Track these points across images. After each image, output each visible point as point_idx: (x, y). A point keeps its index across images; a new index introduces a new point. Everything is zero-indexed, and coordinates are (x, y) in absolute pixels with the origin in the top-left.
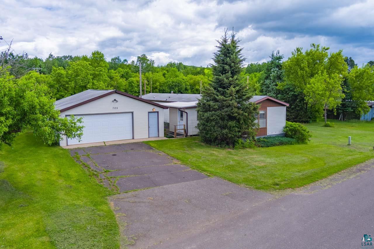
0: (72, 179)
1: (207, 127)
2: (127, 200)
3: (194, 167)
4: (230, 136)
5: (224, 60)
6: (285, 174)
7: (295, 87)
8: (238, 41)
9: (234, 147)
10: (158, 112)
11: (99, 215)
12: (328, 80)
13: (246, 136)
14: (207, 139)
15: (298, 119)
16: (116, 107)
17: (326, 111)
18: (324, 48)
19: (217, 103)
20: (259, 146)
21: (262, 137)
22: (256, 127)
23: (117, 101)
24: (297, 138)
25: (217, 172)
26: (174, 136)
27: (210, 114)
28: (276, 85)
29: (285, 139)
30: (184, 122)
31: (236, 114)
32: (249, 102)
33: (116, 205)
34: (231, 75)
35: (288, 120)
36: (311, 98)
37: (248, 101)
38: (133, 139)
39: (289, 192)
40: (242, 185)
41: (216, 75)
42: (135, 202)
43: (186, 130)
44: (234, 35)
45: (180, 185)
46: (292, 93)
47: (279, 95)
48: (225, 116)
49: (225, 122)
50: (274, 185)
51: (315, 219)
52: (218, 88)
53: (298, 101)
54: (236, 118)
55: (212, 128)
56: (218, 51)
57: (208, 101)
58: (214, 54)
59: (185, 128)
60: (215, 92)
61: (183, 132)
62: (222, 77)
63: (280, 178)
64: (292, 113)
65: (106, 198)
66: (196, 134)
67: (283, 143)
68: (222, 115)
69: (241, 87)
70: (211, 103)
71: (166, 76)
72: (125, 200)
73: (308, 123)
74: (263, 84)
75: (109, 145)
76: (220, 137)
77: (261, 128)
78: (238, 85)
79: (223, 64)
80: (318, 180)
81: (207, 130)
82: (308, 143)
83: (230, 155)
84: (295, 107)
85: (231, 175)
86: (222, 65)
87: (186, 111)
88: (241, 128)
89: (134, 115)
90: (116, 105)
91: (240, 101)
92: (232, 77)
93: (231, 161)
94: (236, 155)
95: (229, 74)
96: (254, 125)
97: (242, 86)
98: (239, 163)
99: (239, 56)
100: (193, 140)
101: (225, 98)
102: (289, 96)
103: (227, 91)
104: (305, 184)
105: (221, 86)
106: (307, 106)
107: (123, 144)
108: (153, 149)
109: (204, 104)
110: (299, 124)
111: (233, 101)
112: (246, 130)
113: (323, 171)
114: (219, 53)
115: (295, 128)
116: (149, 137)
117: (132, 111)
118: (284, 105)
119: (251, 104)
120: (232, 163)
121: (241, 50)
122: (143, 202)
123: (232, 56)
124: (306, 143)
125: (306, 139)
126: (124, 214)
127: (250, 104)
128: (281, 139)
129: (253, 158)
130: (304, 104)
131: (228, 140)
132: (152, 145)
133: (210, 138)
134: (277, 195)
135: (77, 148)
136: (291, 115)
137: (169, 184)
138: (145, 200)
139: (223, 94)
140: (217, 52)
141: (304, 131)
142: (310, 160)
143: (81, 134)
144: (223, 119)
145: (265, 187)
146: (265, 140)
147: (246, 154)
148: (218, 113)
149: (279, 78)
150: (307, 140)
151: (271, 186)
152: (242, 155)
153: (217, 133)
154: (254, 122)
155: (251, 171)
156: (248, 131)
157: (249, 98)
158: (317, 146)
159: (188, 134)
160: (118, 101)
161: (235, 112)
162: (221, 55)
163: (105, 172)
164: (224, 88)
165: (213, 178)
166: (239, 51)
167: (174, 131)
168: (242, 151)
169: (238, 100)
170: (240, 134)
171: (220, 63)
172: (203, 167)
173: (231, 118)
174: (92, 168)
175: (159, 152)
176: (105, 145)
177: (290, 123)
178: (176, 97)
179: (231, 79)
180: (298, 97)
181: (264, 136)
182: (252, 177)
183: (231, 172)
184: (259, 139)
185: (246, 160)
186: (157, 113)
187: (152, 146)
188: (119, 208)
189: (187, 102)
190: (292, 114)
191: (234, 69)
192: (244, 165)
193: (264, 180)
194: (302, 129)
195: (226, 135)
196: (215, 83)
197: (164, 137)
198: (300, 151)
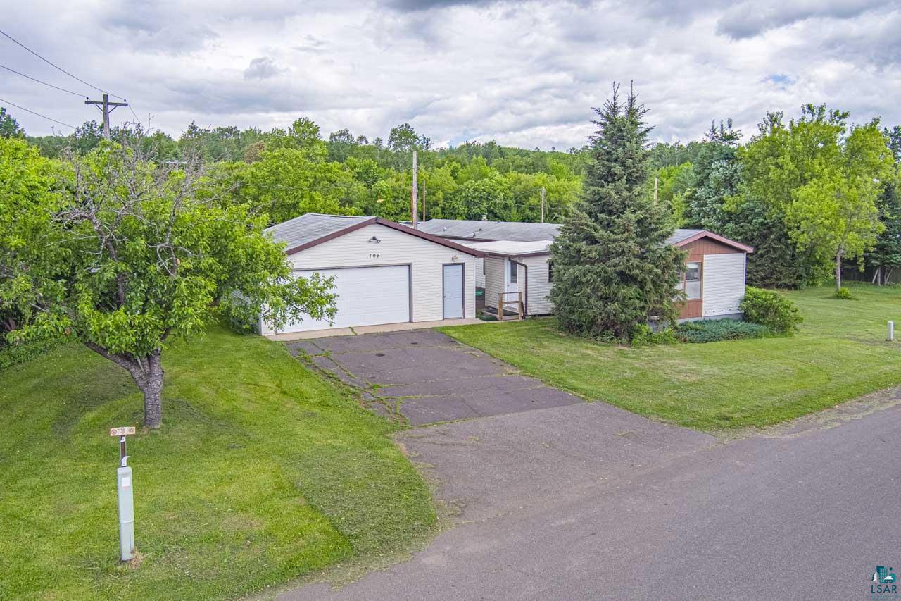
0: (311, 401)
1: (574, 297)
2: (431, 440)
3: (551, 382)
4: (623, 318)
5: (610, 152)
6: (741, 398)
7: (768, 207)
8: (641, 110)
9: (630, 341)
10: (463, 265)
11: (383, 464)
12: (845, 190)
13: (656, 317)
14: (573, 323)
15: (773, 281)
16: (376, 254)
17: (839, 263)
18: (836, 114)
19: (596, 247)
20: (685, 341)
21: (691, 320)
22: (679, 299)
23: (378, 240)
24: (769, 322)
25: (600, 392)
26: (498, 316)
27: (579, 270)
28: (722, 202)
29: (743, 326)
30: (519, 286)
31: (638, 271)
32: (664, 246)
33: (410, 448)
34: (628, 186)
35: (749, 282)
36: (803, 232)
37: (663, 243)
38: (411, 321)
39: (748, 433)
40: (654, 418)
41: (592, 185)
42: (446, 444)
43: (524, 303)
44: (633, 99)
45: (526, 415)
46: (760, 220)
47: (729, 225)
48: (612, 274)
49: (614, 288)
50: (719, 419)
51: (801, 482)
52: (598, 215)
53: (773, 240)
54: (636, 279)
55: (584, 300)
56: (599, 133)
57: (574, 241)
58: (588, 139)
59: (521, 298)
60: (590, 222)
61: (516, 307)
62: (608, 189)
63: (733, 406)
64: (759, 265)
65: (388, 435)
66: (547, 312)
67: (738, 335)
68: (606, 272)
69: (649, 212)
70: (583, 246)
71: (460, 174)
72: (427, 440)
73: (796, 289)
74: (691, 198)
75: (363, 333)
76: (602, 319)
77: (689, 302)
78: (640, 207)
79: (608, 160)
80: (813, 411)
81: (574, 303)
82: (796, 335)
83: (623, 359)
84: (767, 252)
85: (628, 397)
86: (606, 163)
87: (524, 261)
88: (646, 301)
89: (414, 272)
90: (375, 248)
91: (646, 243)
92: (629, 190)
93: (628, 371)
94: (638, 358)
95: (623, 183)
96: (673, 294)
97: (649, 209)
98: (644, 376)
99: (644, 145)
100: (540, 326)
101: (612, 236)
102: (751, 228)
103: (616, 220)
104: (783, 419)
105: (603, 209)
106: (794, 250)
107: (393, 333)
108: (457, 344)
109: (567, 248)
110: (775, 292)
111: (631, 243)
112: (659, 306)
113: (825, 394)
114: (600, 136)
115: (765, 300)
116: (444, 319)
117: (408, 262)
118: (741, 251)
119: (670, 250)
120: (629, 374)
121: (647, 131)
122: (460, 444)
123: (628, 144)
124: (791, 335)
125: (789, 327)
126: (429, 465)
127: (668, 250)
128: (735, 325)
129: (673, 364)
130: (787, 246)
131: (618, 327)
132: (453, 335)
133: (579, 321)
134: (727, 438)
135: (298, 339)
136: (757, 271)
137: (504, 413)
138: (463, 442)
139: (608, 226)
140: (596, 135)
141: (786, 307)
142: (797, 371)
143: (335, 310)
144: (607, 281)
145: (700, 423)
146: (698, 326)
147: (657, 357)
148: (598, 267)
149: (728, 183)
150: (792, 328)
151: (714, 421)
152: (650, 358)
153: (594, 312)
154: (676, 288)
155: (671, 392)
156: (661, 306)
157: (664, 237)
158: (815, 342)
159: (529, 314)
160: (380, 241)
161: (635, 265)
162: (604, 142)
163: (372, 388)
164: (610, 213)
165: (594, 403)
166: (643, 134)
167: (498, 307)
168: (649, 350)
169: (640, 240)
170: (644, 313)
171: (602, 159)
172: (568, 380)
173: (626, 278)
174: (343, 380)
175: (472, 350)
176: (353, 334)
177: (753, 289)
178: (495, 230)
179: (626, 193)
180: (774, 229)
181: (696, 319)
182: (673, 403)
183: (628, 393)
184: (684, 325)
185: (658, 368)
186: (461, 267)
187: (454, 338)
188: (418, 454)
189: (523, 241)
190: (759, 268)
191: (633, 172)
192: (656, 379)
193: (698, 409)
194: (781, 304)
195: (614, 315)
196: (591, 202)
197: (477, 317)
198: (775, 353)
